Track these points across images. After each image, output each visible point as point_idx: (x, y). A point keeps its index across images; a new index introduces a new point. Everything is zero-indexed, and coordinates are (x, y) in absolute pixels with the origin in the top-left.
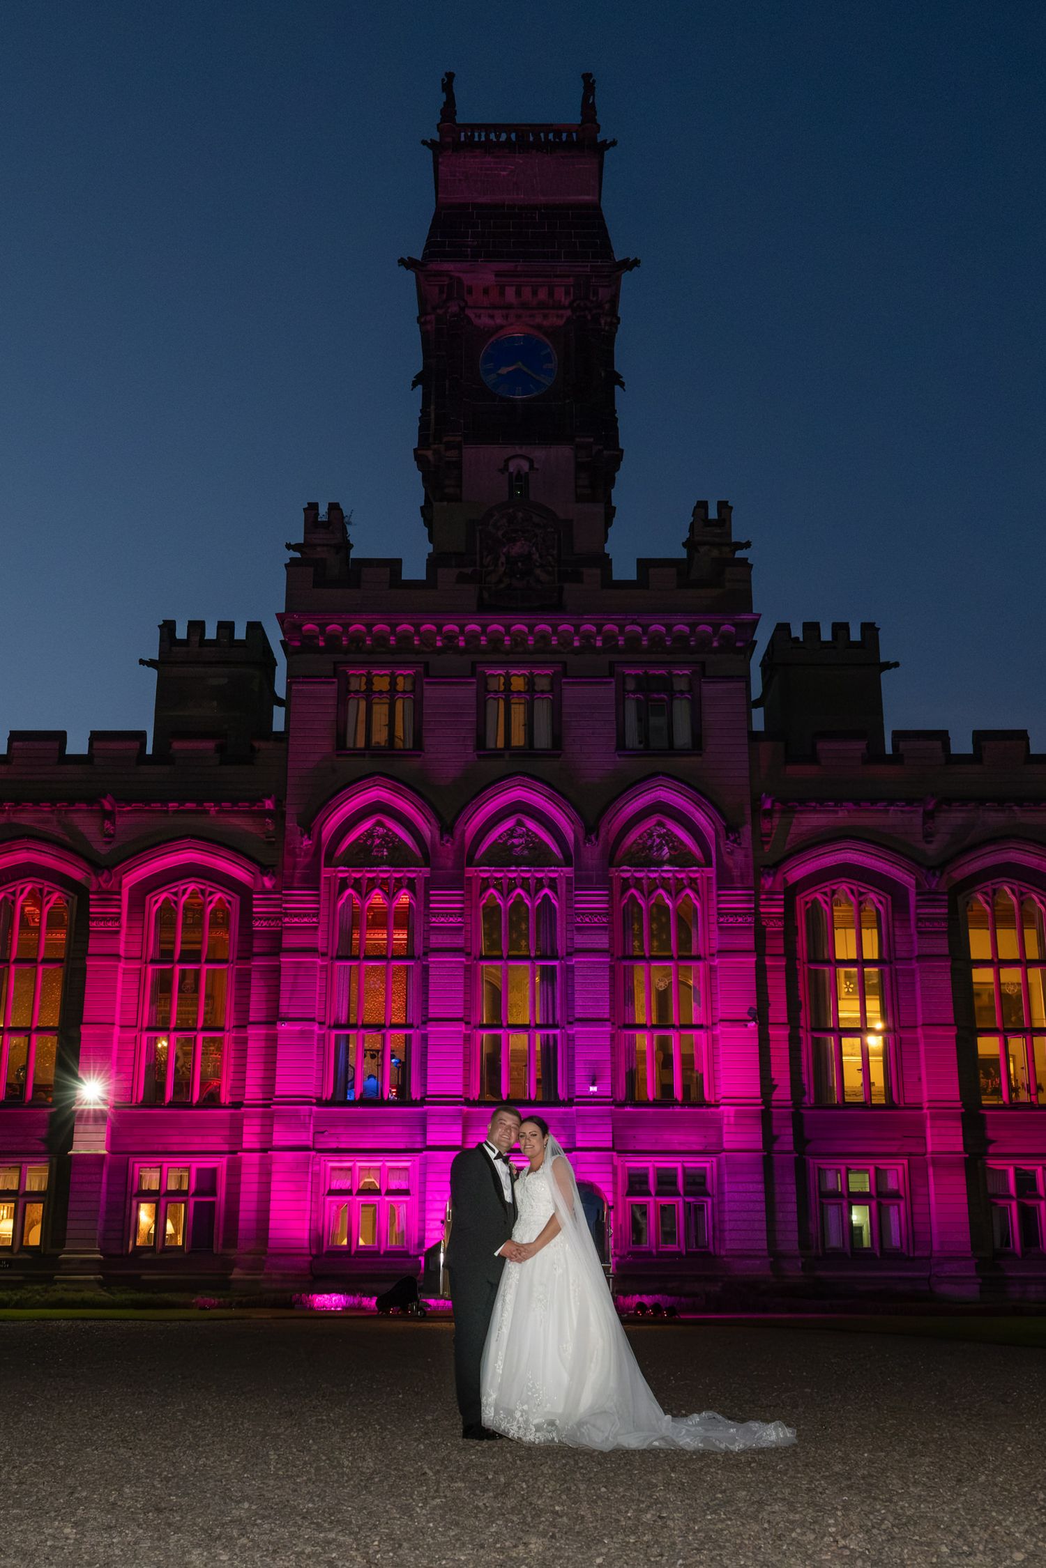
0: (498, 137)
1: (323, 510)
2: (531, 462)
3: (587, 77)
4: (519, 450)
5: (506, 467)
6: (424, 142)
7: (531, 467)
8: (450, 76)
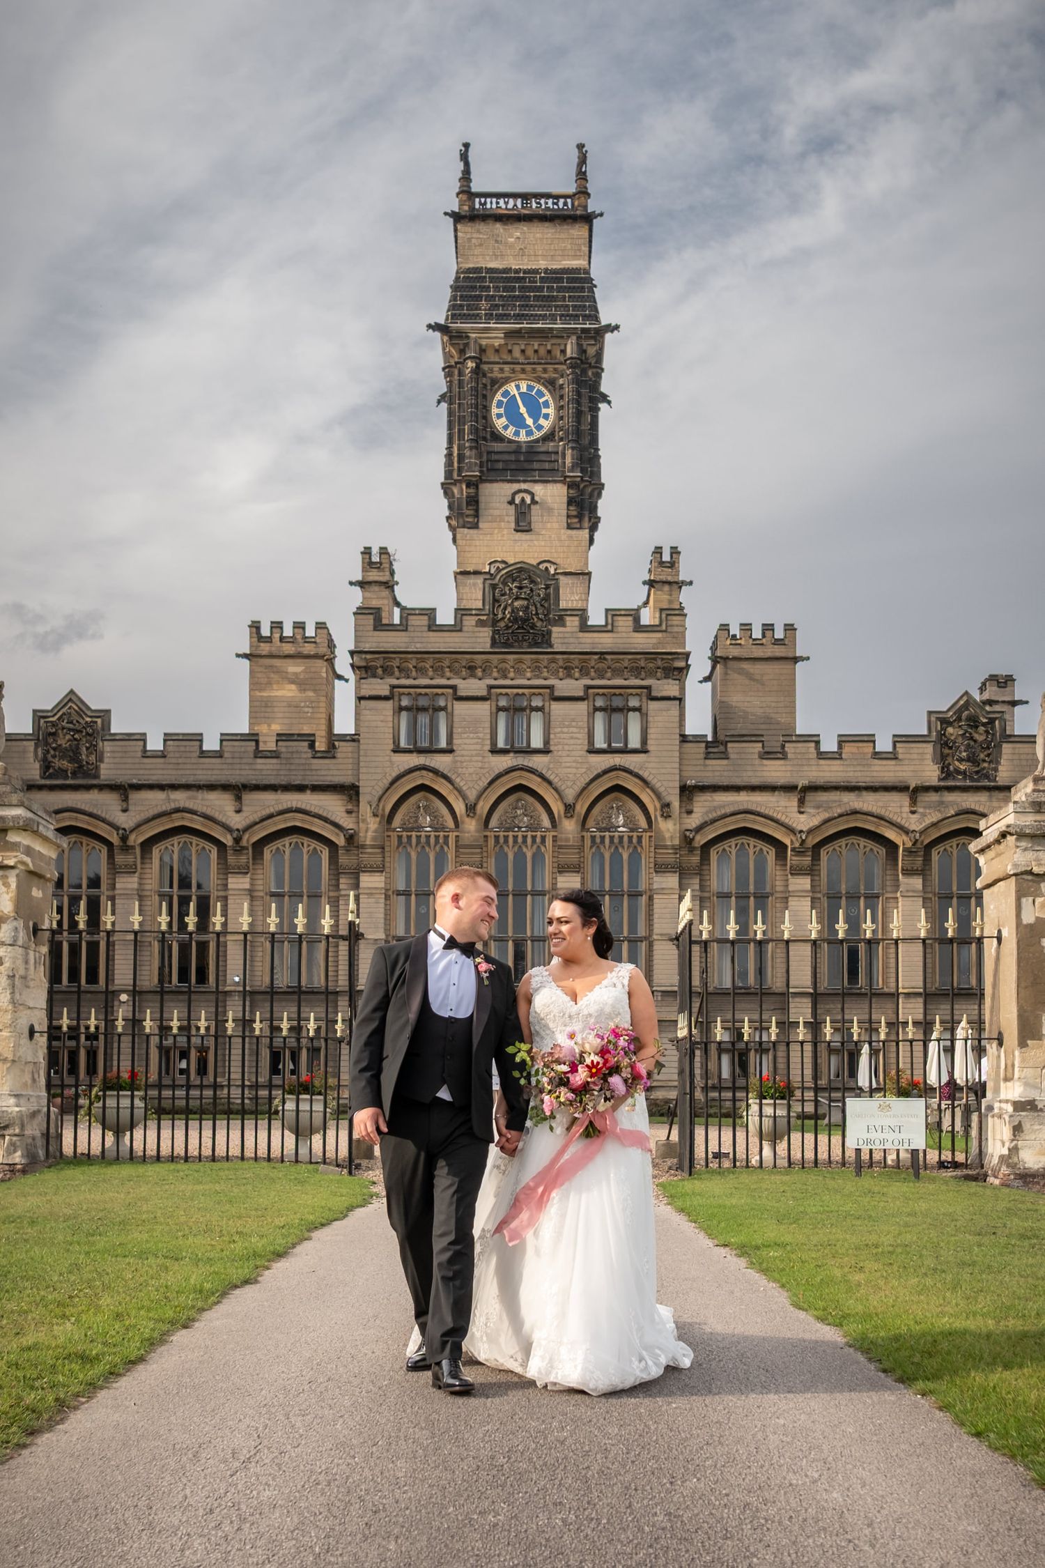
0: (506, 203)
1: (375, 551)
2: (532, 495)
3: (580, 147)
4: (524, 486)
5: (513, 499)
6: (446, 214)
7: (533, 499)
8: (467, 146)
